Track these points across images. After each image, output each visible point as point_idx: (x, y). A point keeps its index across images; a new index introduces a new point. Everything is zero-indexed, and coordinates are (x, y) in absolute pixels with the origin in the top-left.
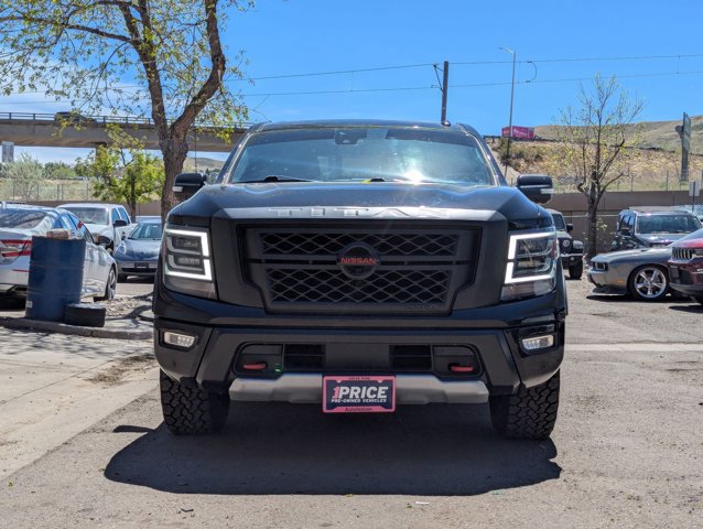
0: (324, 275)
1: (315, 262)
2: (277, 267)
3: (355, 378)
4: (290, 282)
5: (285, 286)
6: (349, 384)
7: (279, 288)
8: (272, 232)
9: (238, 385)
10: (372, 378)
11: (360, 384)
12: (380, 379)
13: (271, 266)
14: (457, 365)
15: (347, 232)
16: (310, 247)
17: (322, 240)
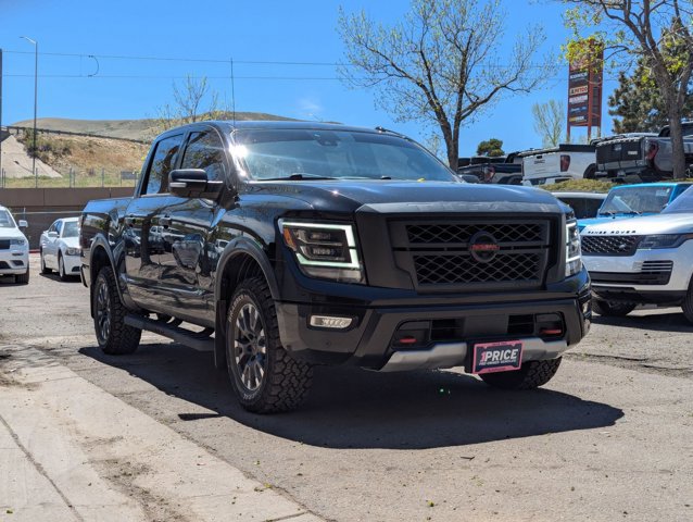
0: (457, 260)
1: (449, 249)
2: (421, 254)
3: (497, 344)
4: (432, 267)
5: (429, 270)
6: (492, 349)
7: (424, 272)
8: (415, 224)
9: (398, 358)
10: (508, 343)
11: (500, 349)
12: (513, 343)
13: (416, 253)
14: (546, 329)
15: (472, 223)
16: (446, 236)
17: (454, 230)
